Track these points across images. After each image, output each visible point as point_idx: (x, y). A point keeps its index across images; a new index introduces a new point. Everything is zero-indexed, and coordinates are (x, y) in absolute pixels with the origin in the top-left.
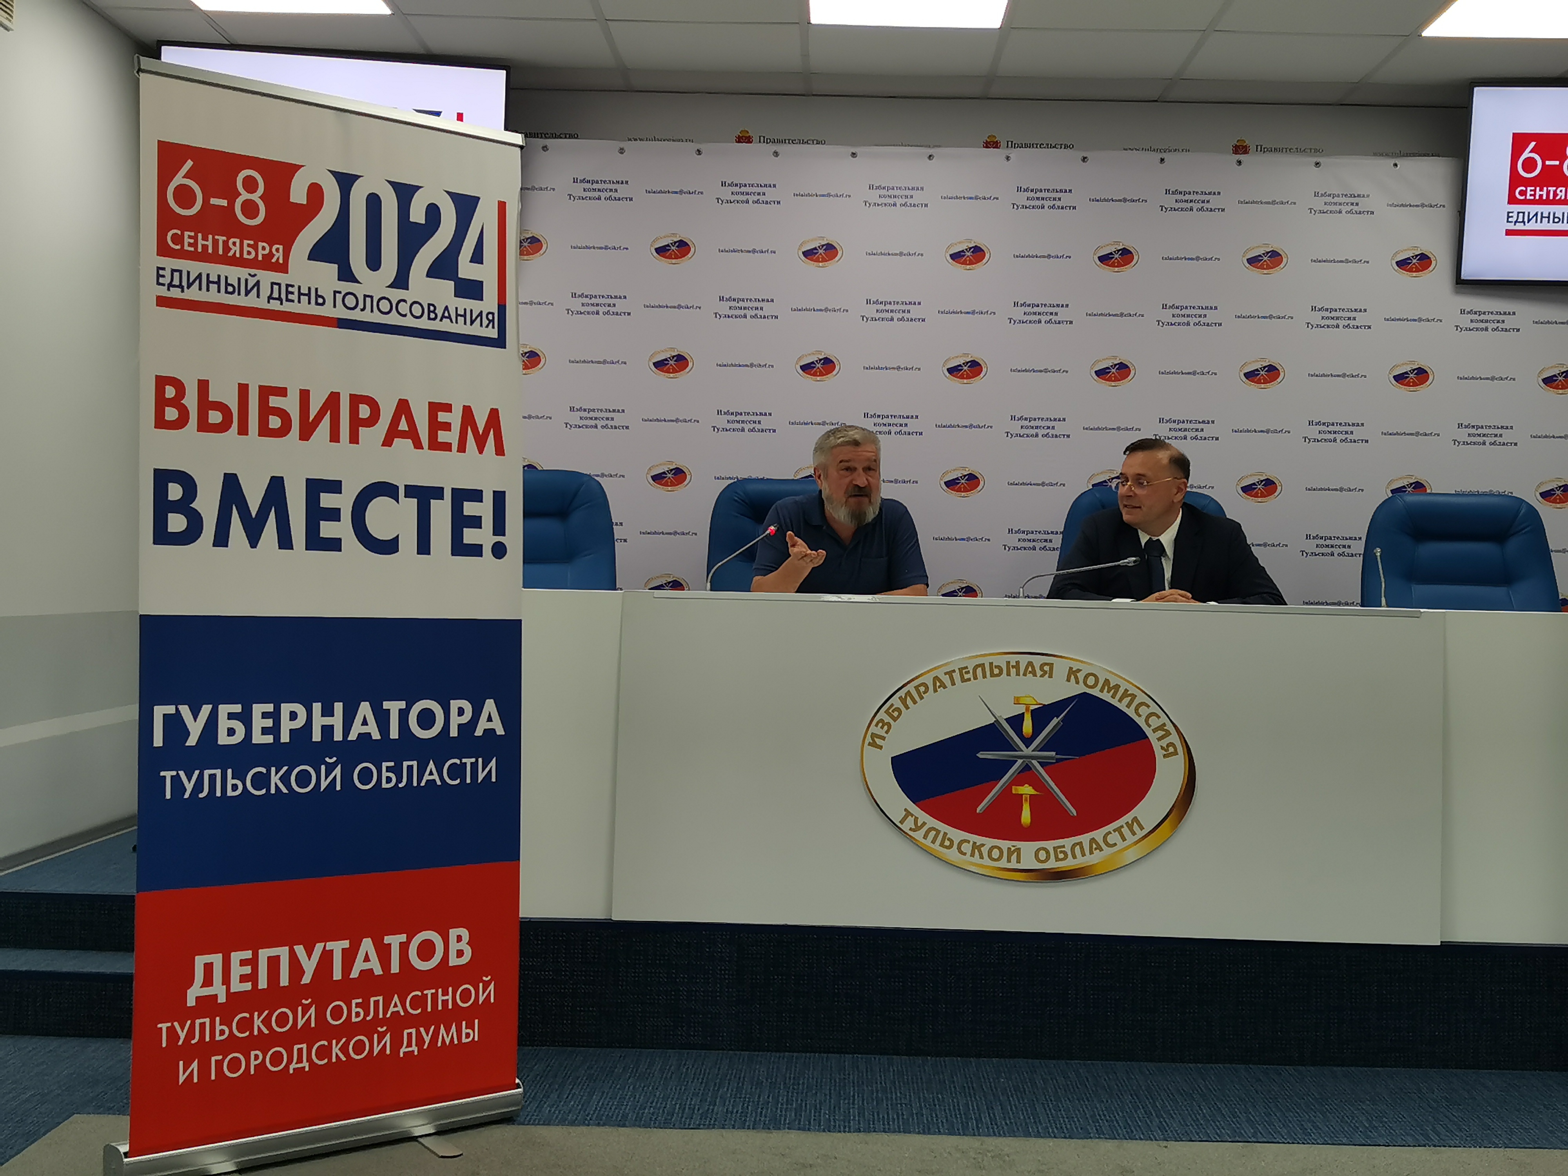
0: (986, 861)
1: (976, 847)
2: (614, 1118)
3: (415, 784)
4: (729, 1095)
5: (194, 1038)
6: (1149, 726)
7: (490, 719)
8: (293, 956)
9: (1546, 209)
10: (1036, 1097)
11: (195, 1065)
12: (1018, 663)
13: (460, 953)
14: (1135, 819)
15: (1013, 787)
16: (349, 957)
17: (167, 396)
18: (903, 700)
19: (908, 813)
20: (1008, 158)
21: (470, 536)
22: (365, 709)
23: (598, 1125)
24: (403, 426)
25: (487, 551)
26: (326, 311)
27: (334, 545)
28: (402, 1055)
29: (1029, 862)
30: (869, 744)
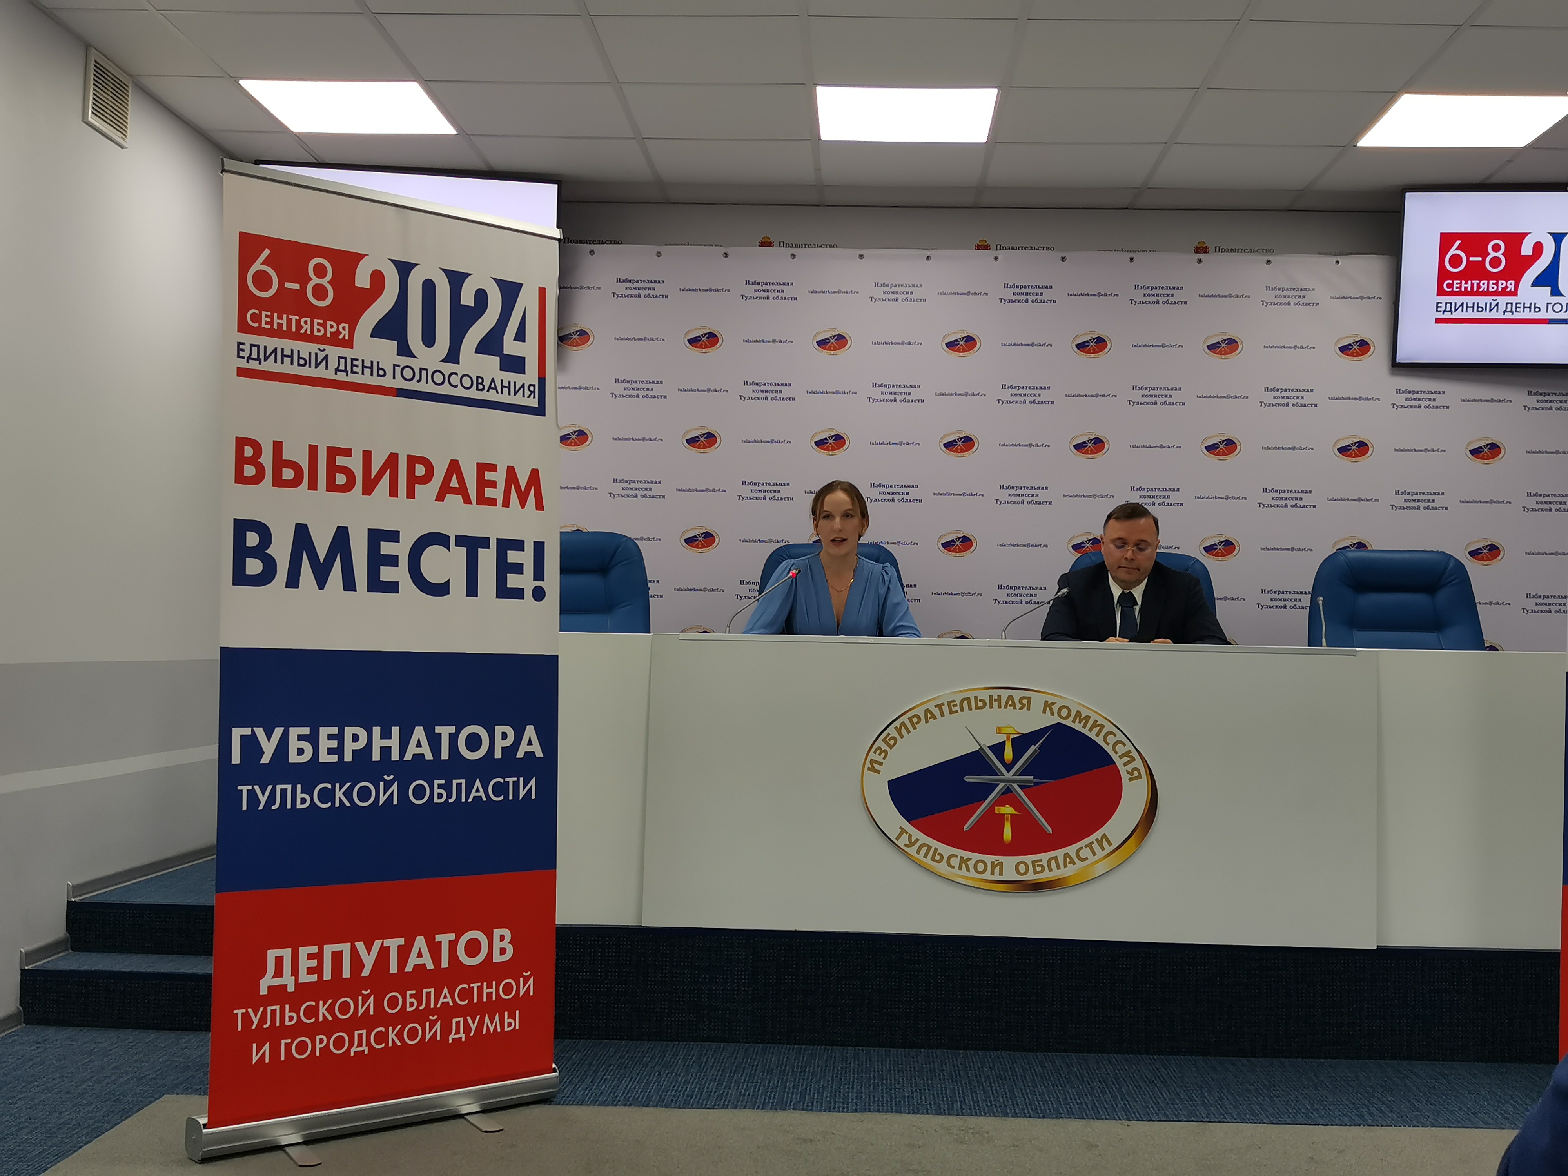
0: (973, 874)
1: (963, 861)
2: (640, 1099)
3: (463, 800)
4: (742, 1080)
5: (266, 1023)
6: (1116, 753)
7: (530, 743)
8: (354, 951)
9: (1470, 300)
10: (1015, 1084)
11: (267, 1047)
12: (999, 696)
13: (503, 951)
14: (1104, 836)
15: (996, 808)
16: (404, 953)
17: (246, 455)
18: (898, 730)
19: (903, 831)
20: (996, 258)
21: (513, 581)
22: (419, 732)
23: (625, 1105)
24: (454, 483)
25: (528, 594)
26: (387, 382)
27: (392, 587)
28: (450, 1041)
29: (1010, 874)
30: (869, 769)
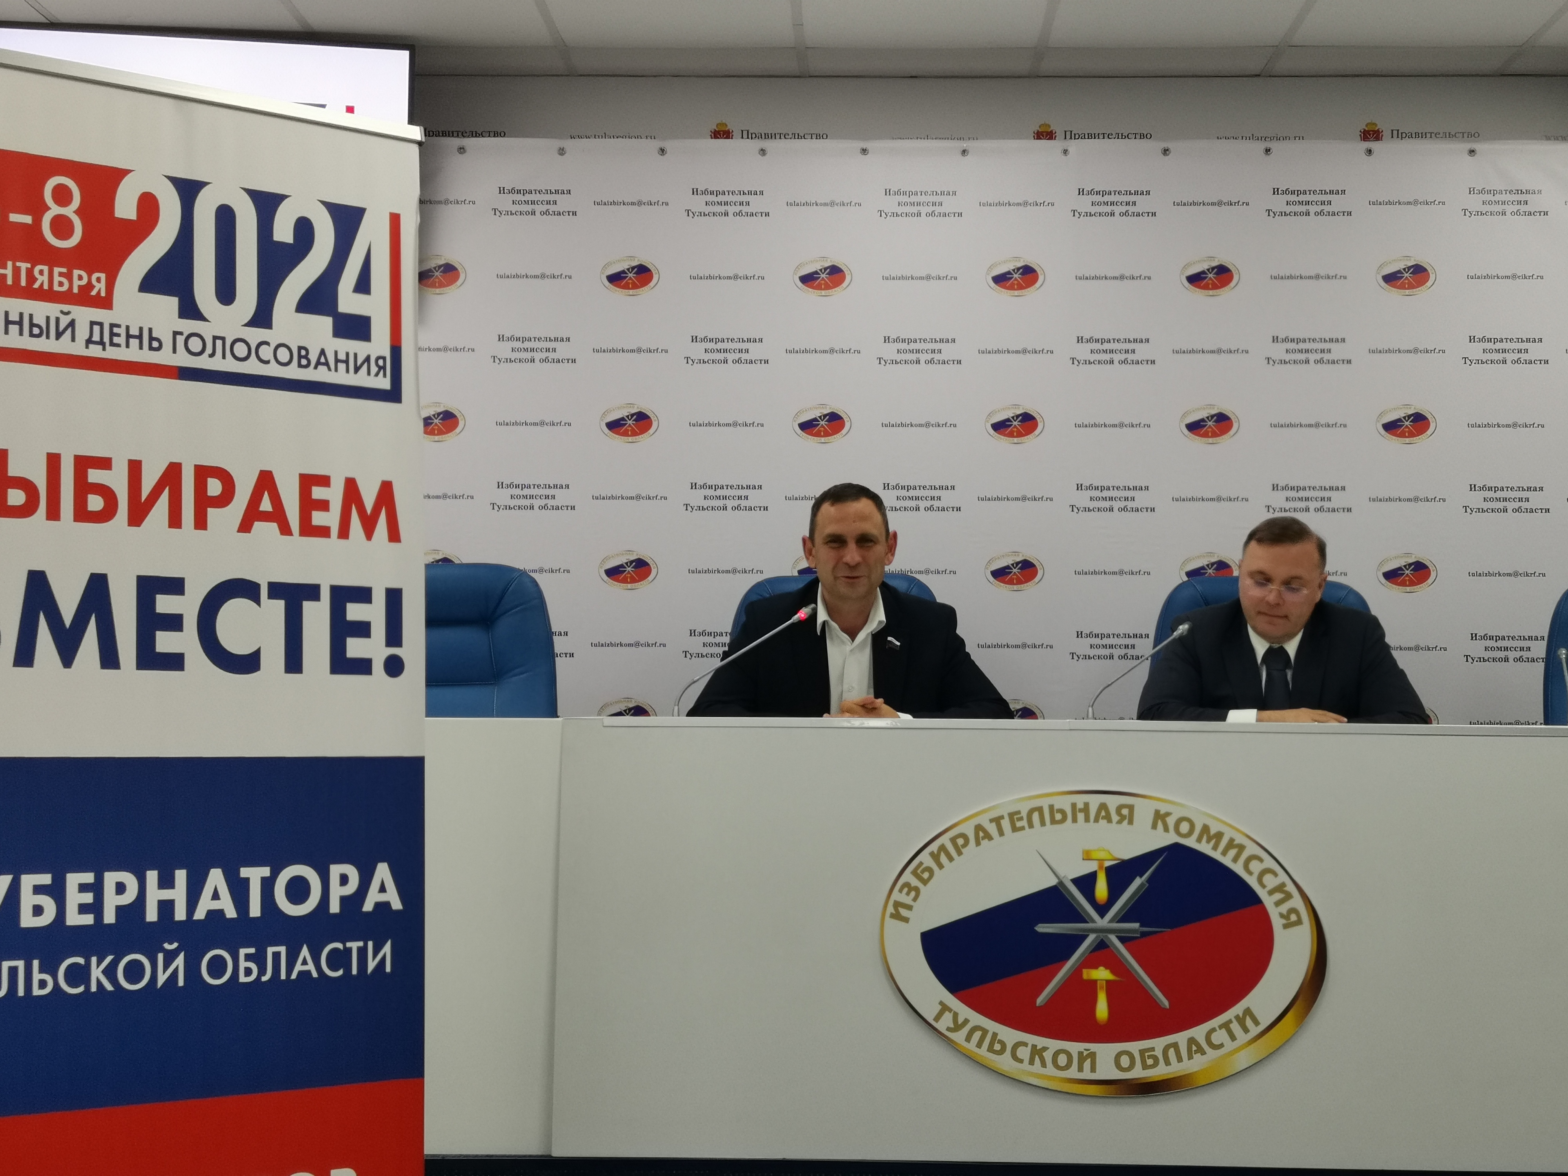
0: (1050, 1070)
1: (1037, 1052)
3: (283, 976)
6: (1264, 886)
7: (383, 889)
12: (1087, 805)
14: (1248, 1012)
15: (1085, 971)
18: (935, 857)
19: (944, 1008)
20: (1065, 152)
21: (355, 648)
22: (216, 878)
24: (266, 505)
25: (378, 667)
26: (164, 357)
27: (175, 662)
29: (1107, 1071)
30: (892, 916)
